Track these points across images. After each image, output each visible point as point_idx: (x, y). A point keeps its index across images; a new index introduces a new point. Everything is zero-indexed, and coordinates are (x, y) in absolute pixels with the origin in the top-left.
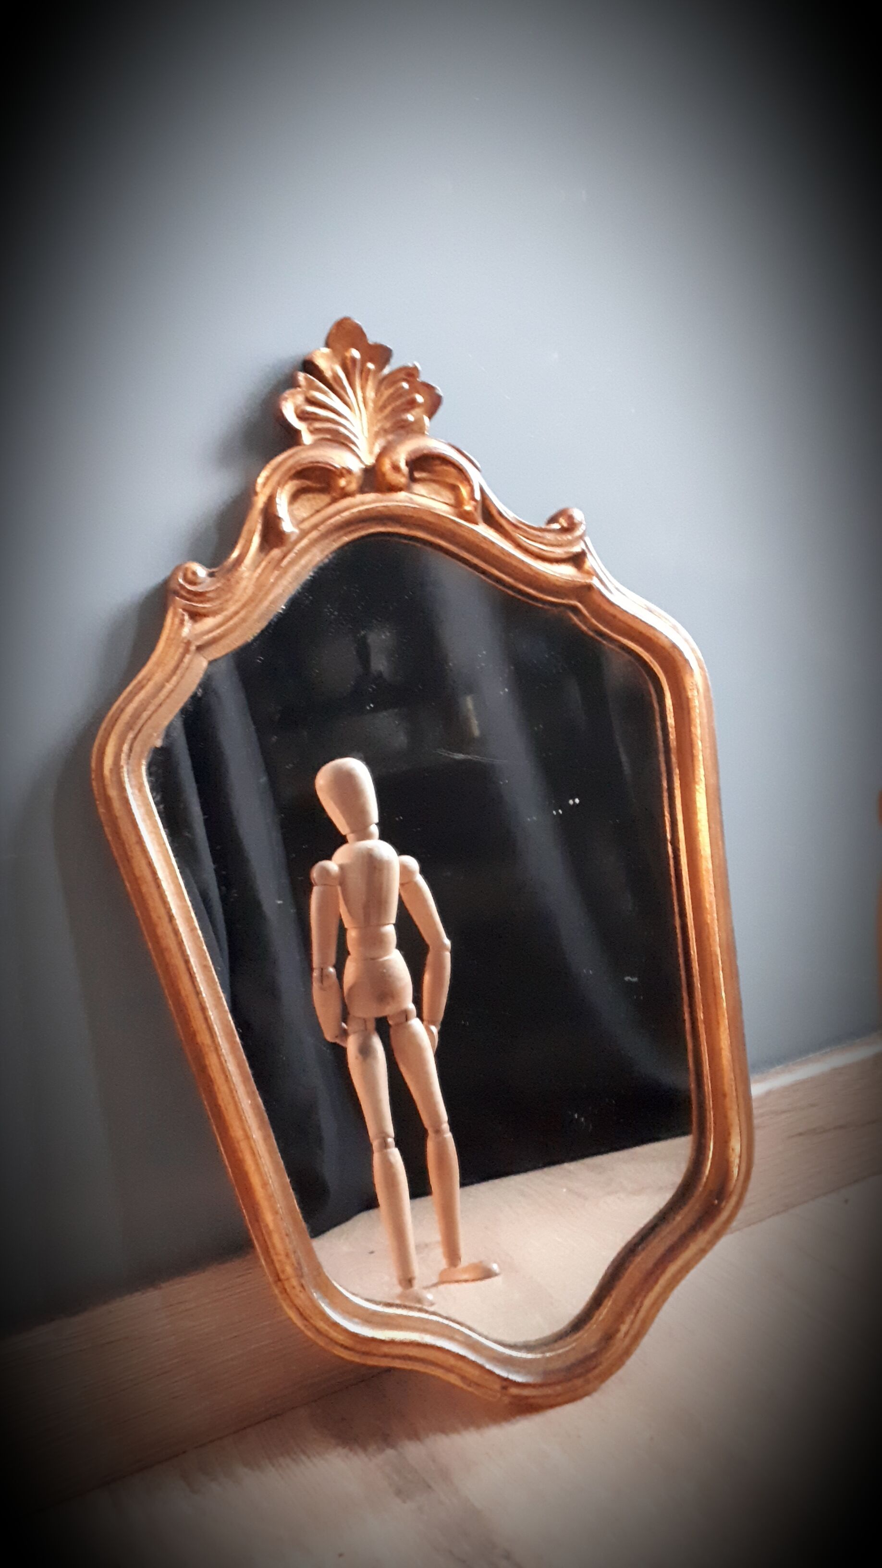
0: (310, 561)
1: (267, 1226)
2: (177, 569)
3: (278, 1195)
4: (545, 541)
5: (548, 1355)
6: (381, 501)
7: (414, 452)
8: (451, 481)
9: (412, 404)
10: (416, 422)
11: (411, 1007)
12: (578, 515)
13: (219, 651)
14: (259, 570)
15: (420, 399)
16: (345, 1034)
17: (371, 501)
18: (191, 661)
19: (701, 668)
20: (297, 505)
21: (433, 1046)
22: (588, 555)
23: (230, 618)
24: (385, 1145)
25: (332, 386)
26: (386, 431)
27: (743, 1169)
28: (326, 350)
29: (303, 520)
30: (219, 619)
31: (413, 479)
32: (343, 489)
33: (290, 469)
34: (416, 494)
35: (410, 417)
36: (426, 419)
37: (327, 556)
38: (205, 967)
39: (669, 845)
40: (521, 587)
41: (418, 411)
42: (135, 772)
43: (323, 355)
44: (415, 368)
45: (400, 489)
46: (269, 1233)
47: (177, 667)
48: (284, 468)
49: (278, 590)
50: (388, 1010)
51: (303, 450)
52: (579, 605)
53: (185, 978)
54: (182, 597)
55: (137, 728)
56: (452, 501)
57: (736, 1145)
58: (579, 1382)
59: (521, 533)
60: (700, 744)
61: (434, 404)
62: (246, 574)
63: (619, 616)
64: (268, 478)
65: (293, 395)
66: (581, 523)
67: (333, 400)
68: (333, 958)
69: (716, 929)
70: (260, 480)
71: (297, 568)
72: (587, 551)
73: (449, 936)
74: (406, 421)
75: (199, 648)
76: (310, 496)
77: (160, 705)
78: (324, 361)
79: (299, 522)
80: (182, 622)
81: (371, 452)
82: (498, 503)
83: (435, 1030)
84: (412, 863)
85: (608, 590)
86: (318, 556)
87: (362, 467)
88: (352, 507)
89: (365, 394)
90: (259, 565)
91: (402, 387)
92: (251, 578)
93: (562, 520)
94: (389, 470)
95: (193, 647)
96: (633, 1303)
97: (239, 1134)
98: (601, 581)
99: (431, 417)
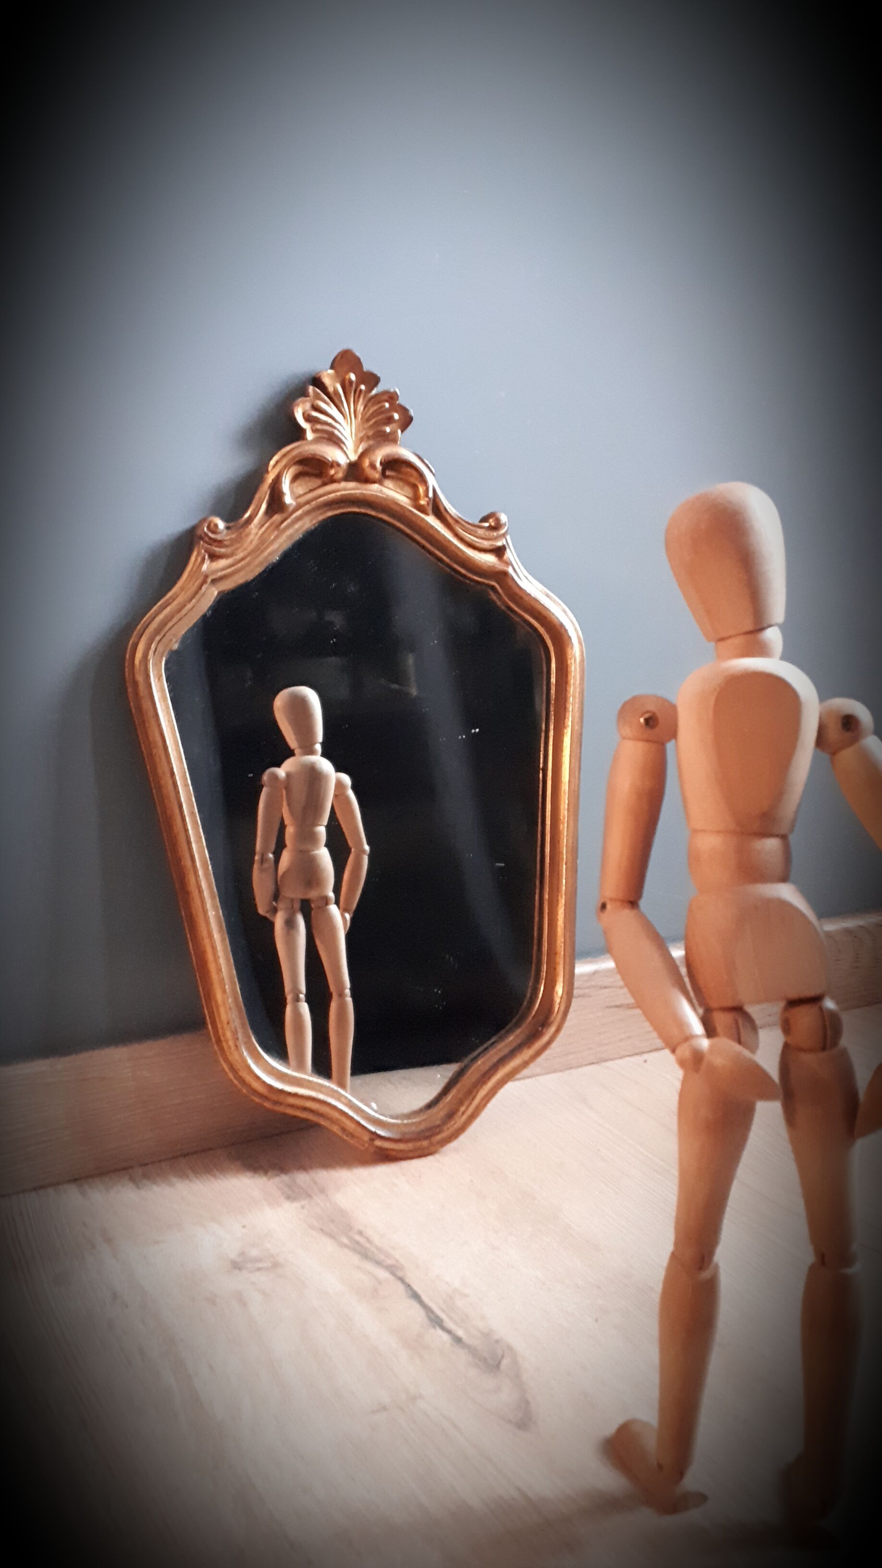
0: (301, 527)
1: (216, 1001)
2: (203, 520)
3: (226, 980)
4: (477, 535)
5: (408, 1122)
6: (358, 489)
7: (388, 456)
8: (412, 480)
9: (390, 420)
10: (389, 434)
11: (331, 895)
12: (504, 518)
13: (228, 585)
14: (263, 529)
15: (396, 416)
16: (275, 911)
17: (351, 488)
18: (207, 589)
19: (580, 643)
20: (296, 484)
21: (345, 928)
22: (508, 550)
23: (238, 561)
24: (297, 999)
25: (333, 398)
26: (368, 438)
27: (563, 1007)
28: (331, 372)
29: (300, 496)
30: (229, 561)
31: (384, 476)
32: (333, 476)
33: (294, 457)
34: (386, 487)
35: (388, 429)
36: (399, 431)
37: (314, 525)
38: (192, 814)
39: (541, 771)
40: (456, 566)
41: (394, 425)
42: (157, 665)
43: (329, 374)
44: (396, 393)
45: (374, 482)
46: (217, 1007)
48: (290, 456)
49: (275, 545)
50: (312, 894)
51: (306, 444)
52: (497, 585)
53: (178, 818)
54: (206, 542)
55: (163, 633)
56: (411, 495)
57: (559, 989)
58: (425, 1143)
59: (460, 526)
60: (571, 699)
61: (407, 421)
62: (254, 531)
63: (526, 598)
64: (277, 462)
65: (304, 402)
66: (505, 525)
67: (332, 410)
68: (273, 847)
69: (565, 834)
70: (272, 462)
71: (290, 531)
72: (506, 546)
73: (369, 843)
74: (385, 432)
75: (214, 581)
76: (307, 479)
77: (180, 620)
78: (328, 378)
79: (296, 497)
80: (203, 560)
81: (356, 451)
82: (445, 501)
83: (348, 916)
84: (346, 779)
85: (519, 577)
86: (308, 524)
87: (348, 461)
88: (338, 491)
89: (357, 408)
90: (263, 525)
91: (384, 406)
92: (257, 534)
93: (491, 520)
94: (368, 466)
95: (209, 580)
96: (471, 1092)
97: (204, 933)
98: (514, 570)
99: (402, 430)
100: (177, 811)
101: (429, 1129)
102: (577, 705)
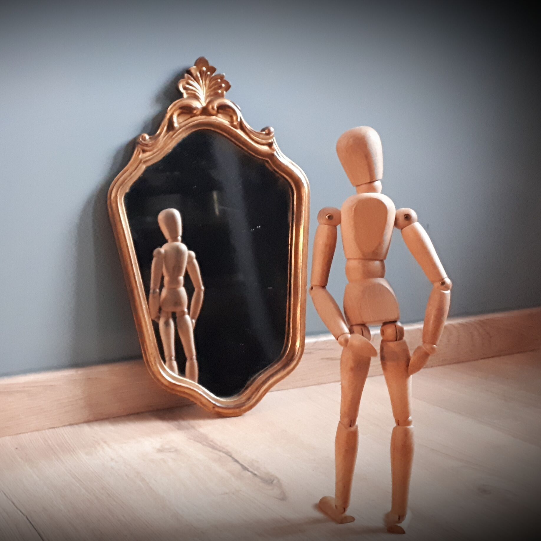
0: (182, 136)
2: (140, 135)
4: (260, 138)
6: (206, 119)
7: (220, 103)
8: (230, 114)
9: (220, 87)
10: (221, 93)
11: (186, 310)
12: (272, 129)
13: (150, 164)
14: (165, 138)
15: (223, 85)
17: (203, 118)
18: (141, 166)
19: (307, 186)
20: (179, 118)
22: (274, 144)
23: (155, 153)
24: (171, 360)
25: (196, 79)
26: (211, 95)
28: (195, 67)
29: (181, 123)
30: (151, 153)
31: (218, 112)
32: (195, 113)
34: (219, 117)
35: (220, 91)
36: (225, 92)
37: (187, 135)
39: (289, 245)
40: (249, 151)
41: (223, 89)
42: (121, 200)
43: (194, 69)
44: (223, 75)
45: (213, 115)
47: (137, 167)
48: (177, 106)
49: (170, 145)
50: (177, 310)
51: (183, 100)
52: (269, 160)
53: (130, 265)
54: (141, 145)
55: (123, 185)
56: (230, 121)
57: (298, 345)
59: (252, 134)
61: (228, 87)
62: (161, 139)
63: (283, 166)
64: (171, 108)
65: (183, 81)
66: (273, 132)
67: (195, 84)
70: (169, 109)
71: (176, 139)
72: (273, 142)
74: (218, 92)
76: (184, 115)
77: (130, 179)
79: (179, 123)
80: (139, 153)
81: (205, 102)
82: (245, 123)
83: (194, 321)
84: (193, 254)
85: (279, 156)
86: (184, 135)
87: (202, 106)
89: (206, 82)
90: (165, 136)
91: (218, 81)
92: (163, 140)
93: (266, 131)
94: (211, 108)
95: (143, 161)
98: (277, 153)
99: (226, 91)
100: (129, 262)
101: (239, 404)
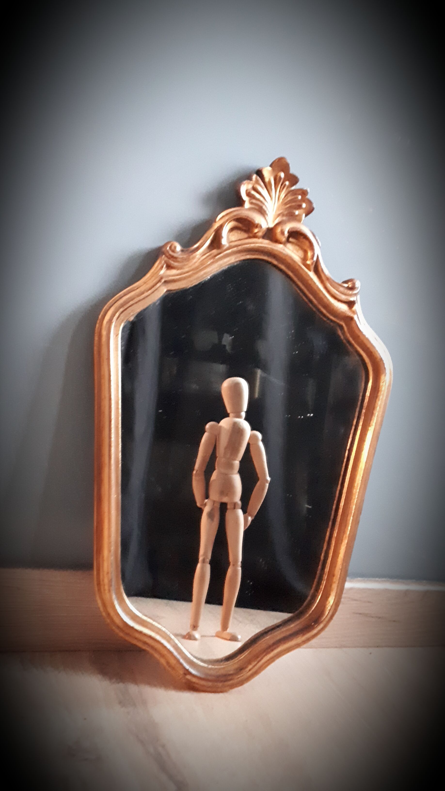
0: (229, 261)
1: (103, 557)
2: (168, 243)
3: (113, 543)
4: (338, 290)
5: (210, 666)
6: (270, 245)
7: (293, 228)
8: (305, 248)
9: (300, 207)
10: (297, 216)
12: (358, 284)
13: (174, 287)
14: (204, 257)
15: (304, 205)
17: (265, 244)
18: (160, 286)
19: (391, 373)
20: (231, 234)
22: (356, 304)
23: (185, 273)
24: (204, 562)
25: (267, 186)
26: (283, 215)
27: (331, 613)
28: (270, 169)
29: (232, 241)
30: (179, 272)
31: (288, 241)
32: (256, 233)
33: (235, 216)
34: (287, 248)
35: (297, 212)
36: (304, 215)
37: (237, 262)
38: (117, 427)
39: (347, 451)
40: (320, 307)
41: (301, 211)
42: (117, 327)
43: (268, 170)
44: (307, 191)
45: (281, 243)
46: (103, 561)
47: (153, 286)
48: (232, 215)
49: (210, 269)
51: (243, 210)
52: (344, 325)
53: (107, 429)
54: (166, 256)
55: (125, 307)
56: (302, 256)
57: (331, 600)
58: (220, 684)
59: (329, 283)
60: (378, 408)
61: (310, 210)
62: (198, 256)
63: (361, 337)
64: (223, 217)
65: (249, 183)
66: (358, 288)
67: (264, 192)
69: (356, 497)
70: (220, 217)
71: (221, 262)
72: (356, 302)
74: (295, 213)
75: (166, 282)
76: (239, 232)
77: (139, 301)
78: (267, 173)
79: (229, 242)
80: (162, 267)
81: (274, 221)
82: (323, 265)
83: (250, 519)
84: (259, 435)
85: (359, 322)
86: (232, 260)
87: (267, 227)
88: (256, 243)
89: (280, 195)
90: (205, 254)
91: (297, 198)
92: (199, 259)
93: (350, 283)
94: (279, 232)
95: (163, 281)
96: (257, 657)
97: (106, 509)
98: (358, 318)
99: (306, 215)
100: (107, 423)
101: (225, 675)
102: (381, 413)
